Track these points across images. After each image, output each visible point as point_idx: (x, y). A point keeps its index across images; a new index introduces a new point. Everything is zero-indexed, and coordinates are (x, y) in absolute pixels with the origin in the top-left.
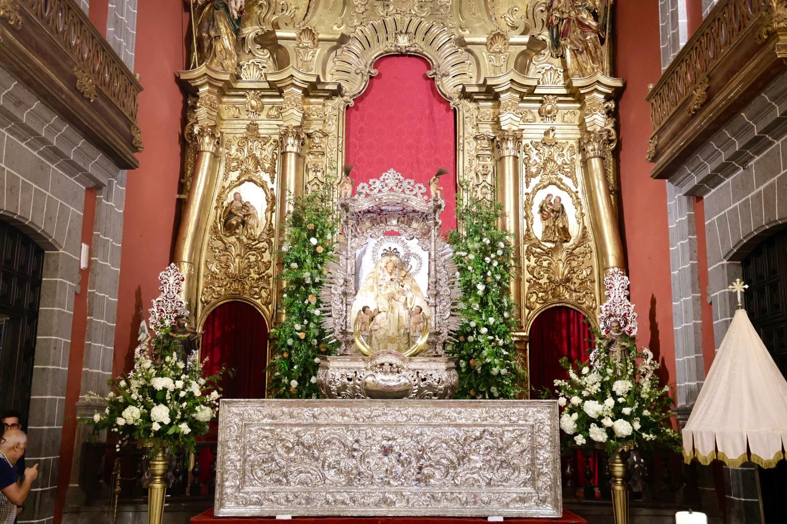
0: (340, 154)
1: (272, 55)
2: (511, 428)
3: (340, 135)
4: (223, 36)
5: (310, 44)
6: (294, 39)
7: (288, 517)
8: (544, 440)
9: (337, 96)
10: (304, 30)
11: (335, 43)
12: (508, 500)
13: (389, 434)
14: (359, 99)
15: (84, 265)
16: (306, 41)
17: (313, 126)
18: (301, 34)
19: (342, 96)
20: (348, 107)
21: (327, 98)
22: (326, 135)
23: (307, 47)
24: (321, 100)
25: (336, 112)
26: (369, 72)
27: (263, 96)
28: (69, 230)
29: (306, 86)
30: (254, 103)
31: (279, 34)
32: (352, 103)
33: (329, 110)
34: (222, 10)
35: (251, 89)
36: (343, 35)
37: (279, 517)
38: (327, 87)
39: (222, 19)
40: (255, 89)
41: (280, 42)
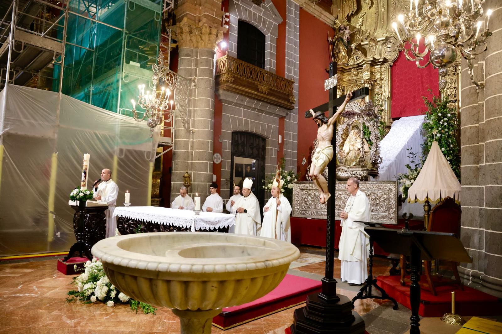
0: (388, 86)
1: (362, 52)
2: (381, 191)
3: (388, 78)
4: (341, 51)
5: (374, 44)
6: (367, 44)
7: (311, 219)
8: (392, 196)
9: (386, 63)
10: (371, 40)
11: (384, 41)
12: (379, 217)
13: (340, 193)
14: (395, 61)
15: (280, 142)
16: (372, 43)
17: (376, 77)
18: (370, 41)
19: (388, 62)
20: (391, 66)
21: (381, 65)
22: (382, 80)
23: (373, 46)
24: (379, 66)
25: (386, 69)
26: (398, 49)
27: (358, 70)
28: (272, 132)
29: (370, 62)
30: (355, 73)
31: (362, 43)
32: (392, 64)
33: (383, 69)
34: (341, 41)
35: (352, 68)
36: (386, 37)
37: (308, 218)
38: (380, 61)
39: (341, 45)
40: (354, 68)
41: (363, 47)
